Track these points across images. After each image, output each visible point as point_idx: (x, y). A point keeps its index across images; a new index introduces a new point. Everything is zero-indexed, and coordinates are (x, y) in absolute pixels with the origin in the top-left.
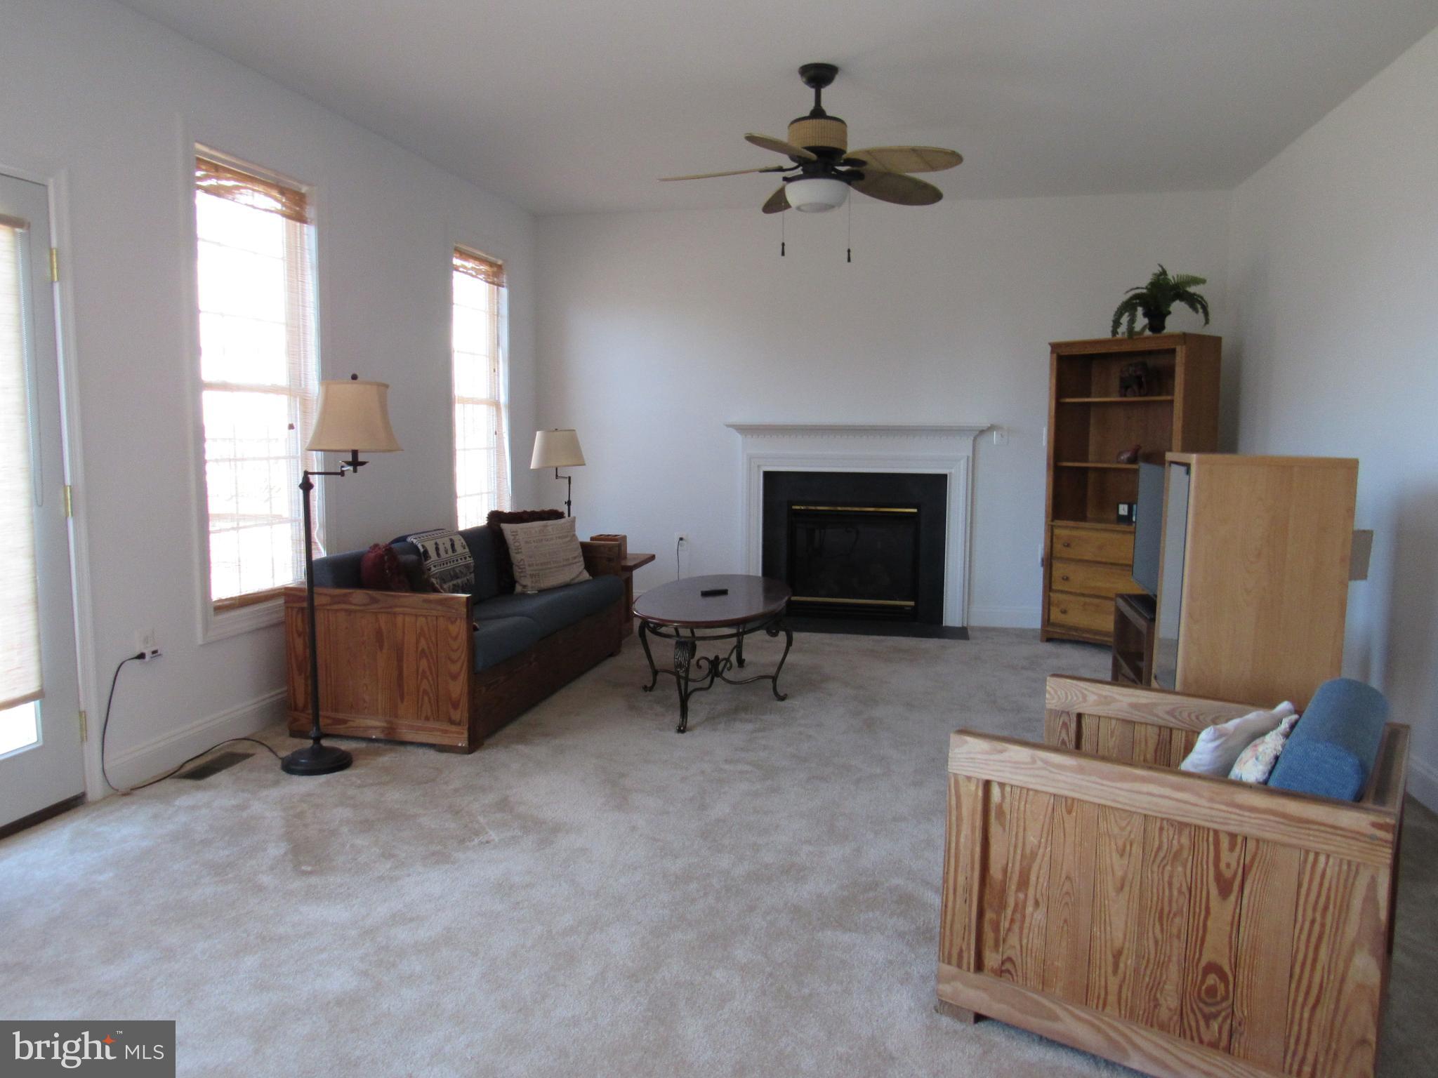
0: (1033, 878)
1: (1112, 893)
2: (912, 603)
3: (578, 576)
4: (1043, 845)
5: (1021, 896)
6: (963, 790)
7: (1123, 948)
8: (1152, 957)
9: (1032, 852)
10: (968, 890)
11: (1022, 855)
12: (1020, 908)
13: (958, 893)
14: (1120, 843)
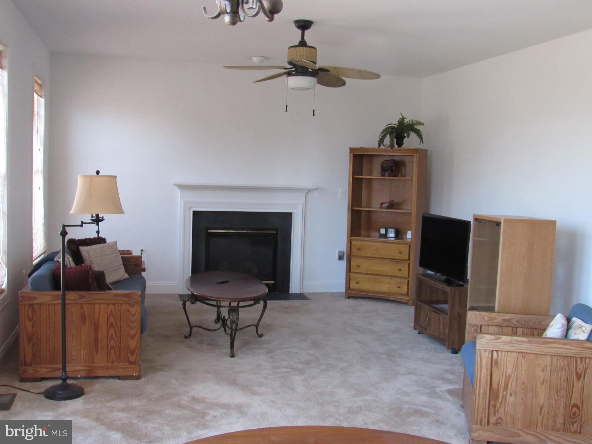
0: (510, 385)
1: (539, 386)
2: (273, 282)
3: (123, 276)
4: (514, 372)
5: (505, 393)
6: (483, 355)
7: (543, 405)
8: (554, 406)
9: (509, 375)
10: (485, 394)
11: (505, 377)
12: (504, 398)
13: (480, 396)
14: (543, 367)
